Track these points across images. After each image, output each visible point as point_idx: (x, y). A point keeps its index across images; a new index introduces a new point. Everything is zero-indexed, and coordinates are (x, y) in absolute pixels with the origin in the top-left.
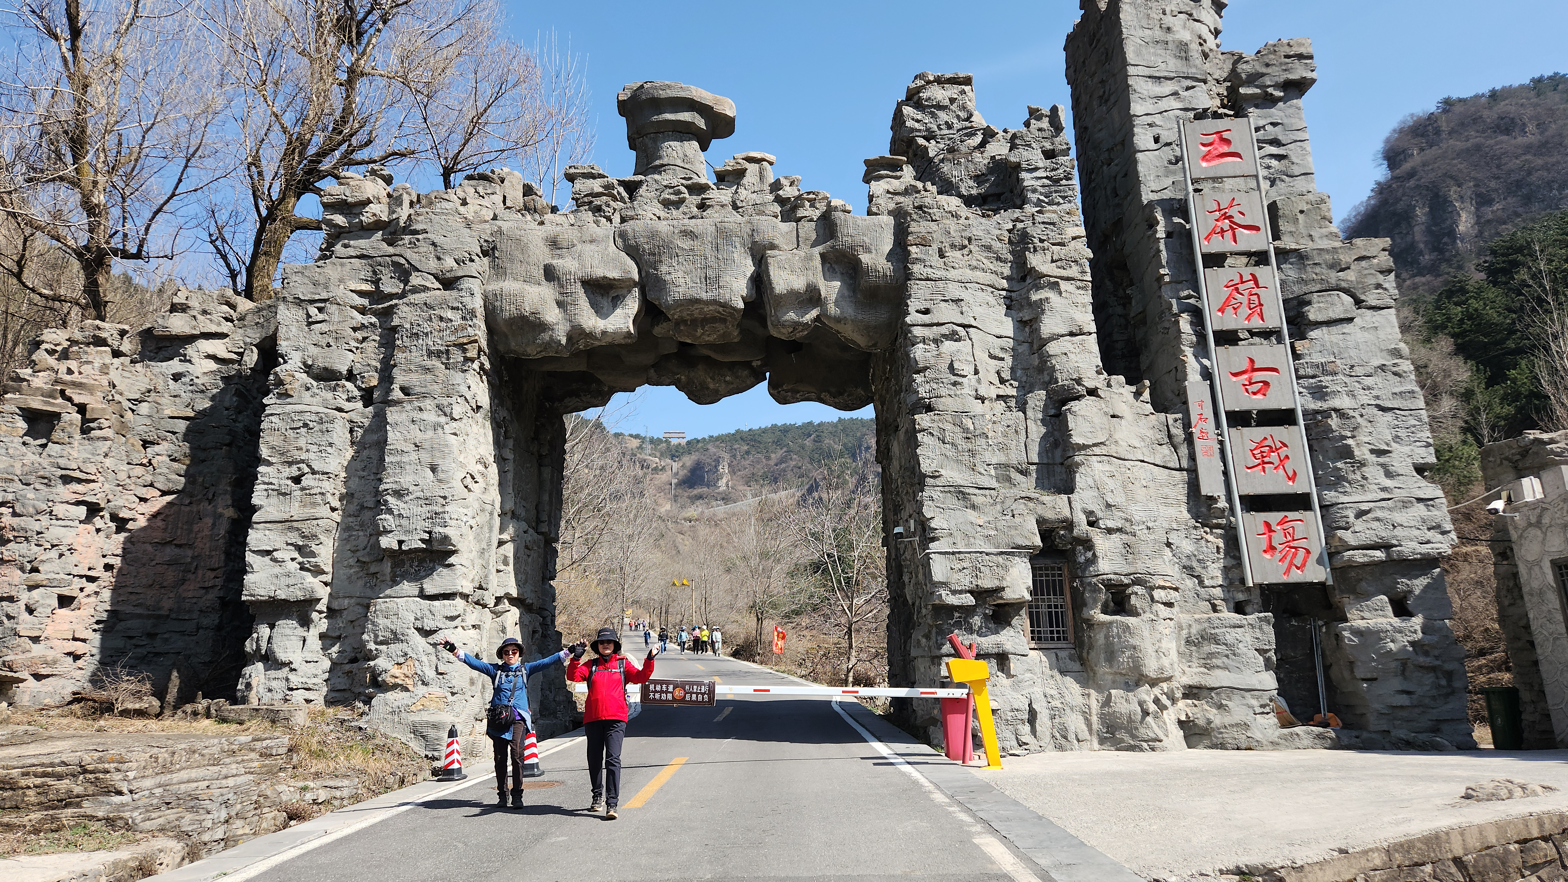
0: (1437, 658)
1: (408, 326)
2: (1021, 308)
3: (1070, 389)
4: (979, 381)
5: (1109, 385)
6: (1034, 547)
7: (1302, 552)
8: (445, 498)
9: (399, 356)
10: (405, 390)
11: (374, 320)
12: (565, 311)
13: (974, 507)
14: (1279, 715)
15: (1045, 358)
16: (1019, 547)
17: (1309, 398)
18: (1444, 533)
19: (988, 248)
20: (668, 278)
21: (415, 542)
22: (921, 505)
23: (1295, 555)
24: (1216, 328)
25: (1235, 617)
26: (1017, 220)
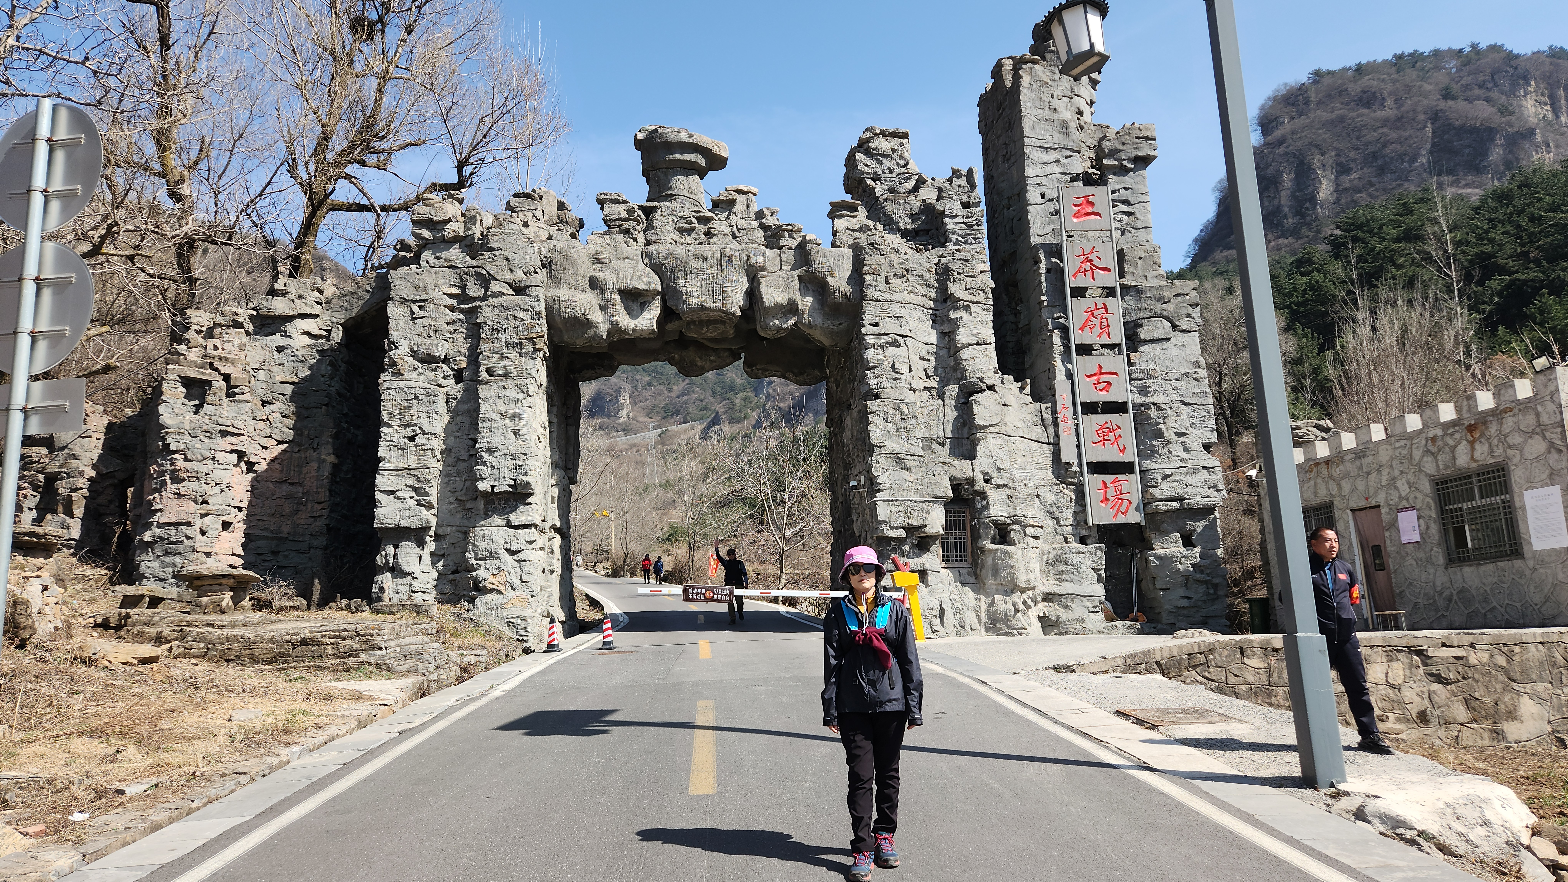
0: (1208, 575)
1: (490, 323)
2: (943, 323)
3: (976, 385)
4: (912, 377)
5: (1002, 383)
6: (947, 497)
7: (1126, 503)
8: (525, 454)
9: (484, 346)
10: (490, 373)
11: (461, 316)
12: (606, 313)
13: (907, 468)
14: (1106, 614)
15: (958, 361)
16: (937, 497)
17: (1137, 394)
18: (1218, 491)
19: (921, 277)
20: (684, 290)
21: (503, 487)
22: (871, 466)
23: (1121, 504)
24: (1077, 342)
25: (1080, 547)
26: (942, 256)
